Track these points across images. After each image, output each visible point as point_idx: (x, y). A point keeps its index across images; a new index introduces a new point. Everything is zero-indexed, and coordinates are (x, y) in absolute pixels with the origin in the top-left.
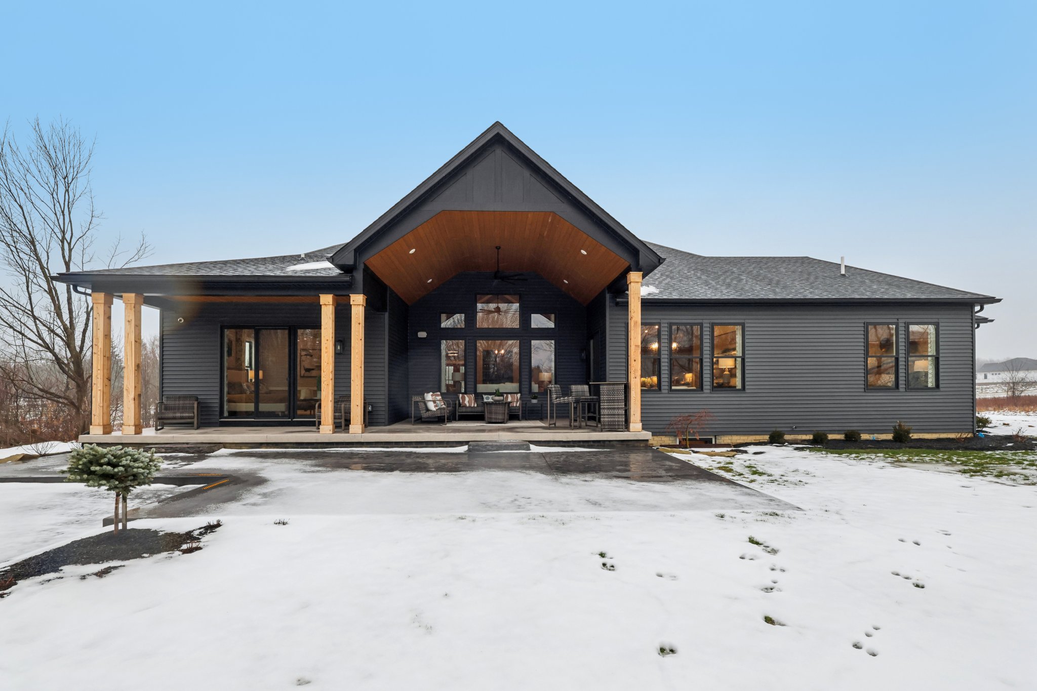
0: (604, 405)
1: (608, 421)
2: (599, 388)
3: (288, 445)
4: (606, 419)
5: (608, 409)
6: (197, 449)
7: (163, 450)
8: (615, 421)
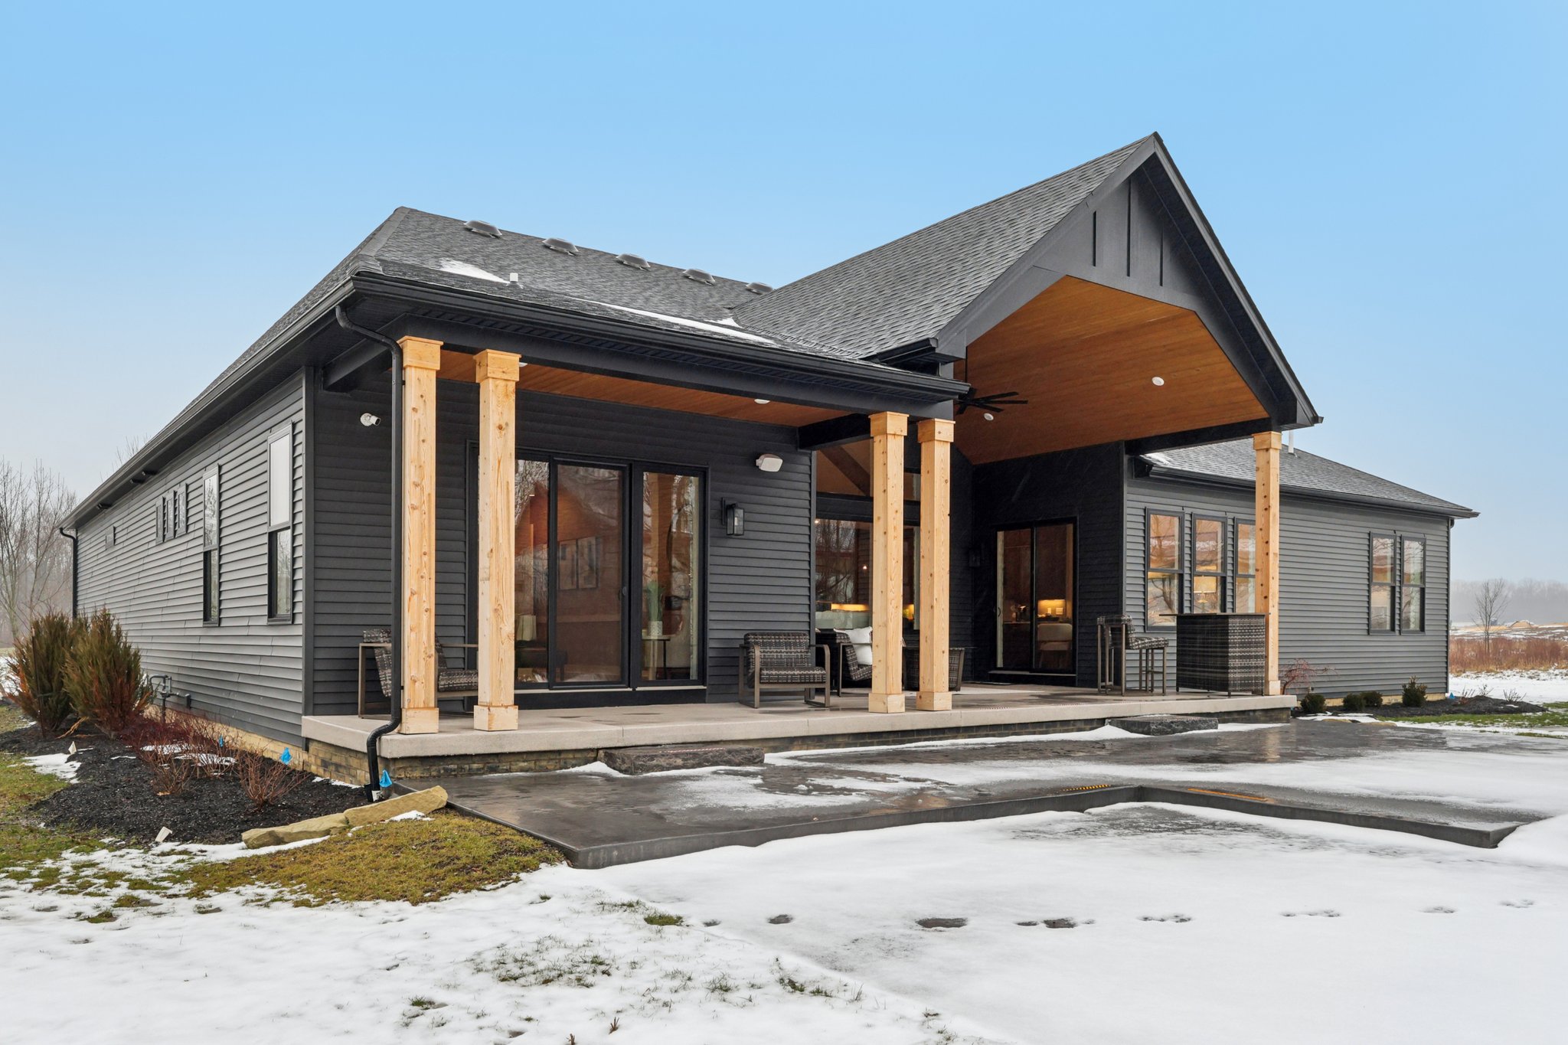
0: (1234, 652)
1: (1241, 679)
2: (1228, 623)
3: (840, 740)
4: (1237, 675)
5: (1241, 657)
6: (747, 755)
7: (679, 762)
8: (1251, 678)
